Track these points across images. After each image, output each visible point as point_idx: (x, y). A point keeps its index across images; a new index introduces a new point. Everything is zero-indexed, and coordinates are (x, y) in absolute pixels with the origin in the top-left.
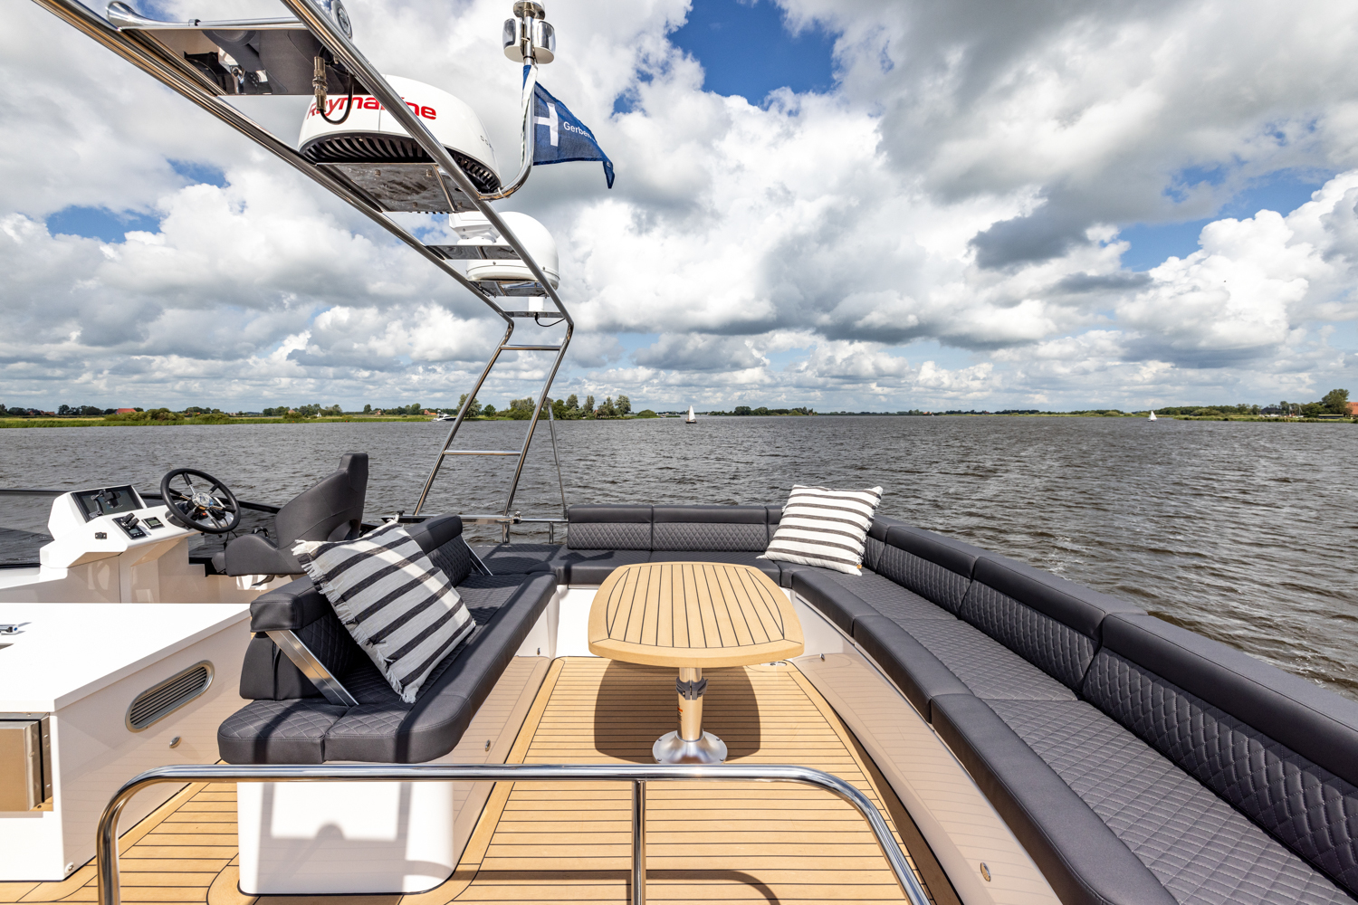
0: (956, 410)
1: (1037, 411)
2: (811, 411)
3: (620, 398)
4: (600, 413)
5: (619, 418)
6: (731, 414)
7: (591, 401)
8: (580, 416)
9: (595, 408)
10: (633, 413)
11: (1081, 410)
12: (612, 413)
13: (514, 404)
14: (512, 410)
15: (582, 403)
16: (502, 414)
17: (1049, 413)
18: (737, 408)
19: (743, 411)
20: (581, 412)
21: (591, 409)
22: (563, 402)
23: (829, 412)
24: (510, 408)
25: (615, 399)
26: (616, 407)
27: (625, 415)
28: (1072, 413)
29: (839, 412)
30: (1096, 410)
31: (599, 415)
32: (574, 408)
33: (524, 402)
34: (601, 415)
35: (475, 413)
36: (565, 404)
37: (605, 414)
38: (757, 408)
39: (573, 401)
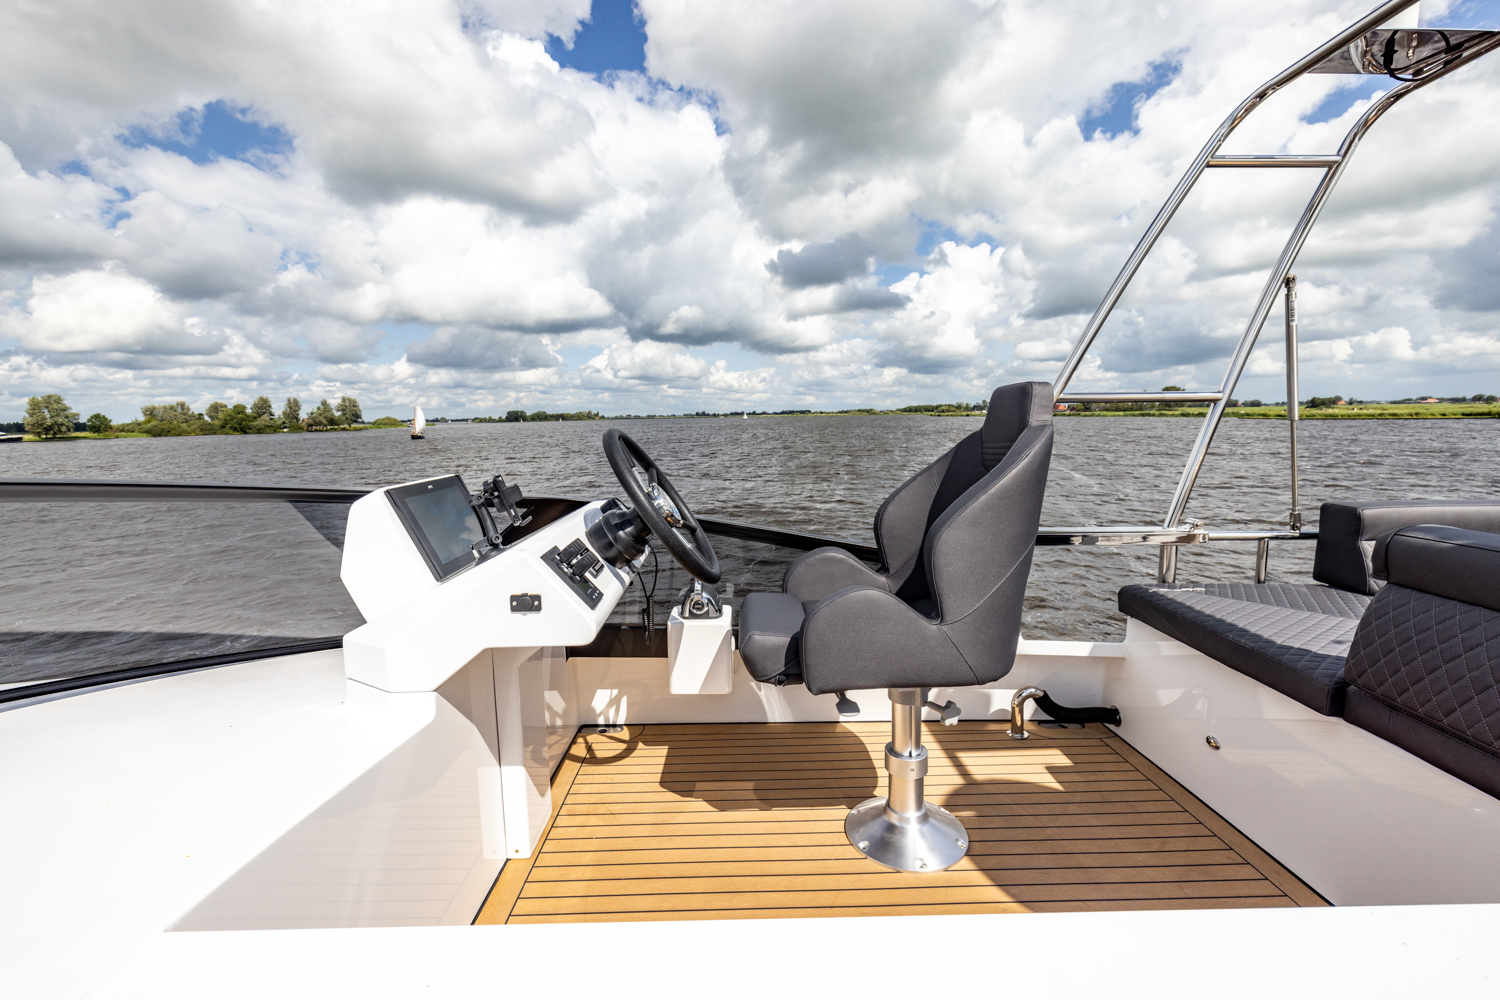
1: (809, 411)
2: (597, 415)
3: (344, 400)
4: (311, 422)
5: (344, 429)
6: (500, 420)
7: (293, 407)
8: (275, 429)
9: (303, 415)
10: (363, 423)
11: (845, 410)
12: (332, 421)
13: (150, 411)
14: (147, 422)
15: (278, 410)
16: (126, 430)
17: (821, 413)
18: (509, 413)
19: (515, 417)
20: (280, 422)
21: (296, 418)
22: (244, 408)
23: (613, 416)
24: (142, 418)
25: (334, 402)
26: (338, 414)
27: (353, 425)
28: (839, 412)
29: (624, 416)
30: (857, 409)
31: (311, 425)
32: (266, 417)
33: (172, 408)
34: (315, 425)
35: (64, 429)
36: (249, 411)
37: (320, 424)
38: (534, 412)
39: (263, 406)
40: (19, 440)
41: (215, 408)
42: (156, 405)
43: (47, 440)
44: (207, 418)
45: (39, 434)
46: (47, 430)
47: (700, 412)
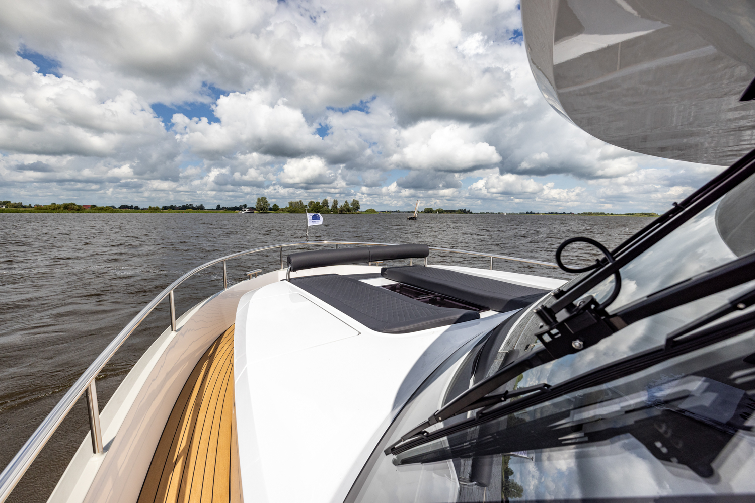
0: (554, 212)
2: (469, 211)
3: (354, 201)
5: (353, 213)
7: (336, 203)
8: (328, 212)
9: (339, 207)
10: (361, 211)
12: (349, 210)
13: (291, 204)
14: (290, 208)
15: (330, 204)
16: (283, 210)
17: (612, 214)
18: (427, 209)
19: (429, 211)
20: (331, 209)
21: (336, 208)
22: (319, 203)
24: (288, 206)
25: (350, 202)
26: (351, 207)
27: (356, 212)
28: (626, 214)
30: (641, 213)
31: (341, 211)
32: (326, 207)
33: (298, 202)
34: (342, 211)
35: (266, 209)
36: (321, 204)
37: (344, 210)
38: (437, 209)
39: (325, 203)
40: (253, 212)
41: (311, 203)
42: (293, 201)
43: (261, 213)
44: (308, 207)
45: (259, 211)
46: (262, 209)
47: (529, 211)
